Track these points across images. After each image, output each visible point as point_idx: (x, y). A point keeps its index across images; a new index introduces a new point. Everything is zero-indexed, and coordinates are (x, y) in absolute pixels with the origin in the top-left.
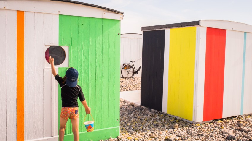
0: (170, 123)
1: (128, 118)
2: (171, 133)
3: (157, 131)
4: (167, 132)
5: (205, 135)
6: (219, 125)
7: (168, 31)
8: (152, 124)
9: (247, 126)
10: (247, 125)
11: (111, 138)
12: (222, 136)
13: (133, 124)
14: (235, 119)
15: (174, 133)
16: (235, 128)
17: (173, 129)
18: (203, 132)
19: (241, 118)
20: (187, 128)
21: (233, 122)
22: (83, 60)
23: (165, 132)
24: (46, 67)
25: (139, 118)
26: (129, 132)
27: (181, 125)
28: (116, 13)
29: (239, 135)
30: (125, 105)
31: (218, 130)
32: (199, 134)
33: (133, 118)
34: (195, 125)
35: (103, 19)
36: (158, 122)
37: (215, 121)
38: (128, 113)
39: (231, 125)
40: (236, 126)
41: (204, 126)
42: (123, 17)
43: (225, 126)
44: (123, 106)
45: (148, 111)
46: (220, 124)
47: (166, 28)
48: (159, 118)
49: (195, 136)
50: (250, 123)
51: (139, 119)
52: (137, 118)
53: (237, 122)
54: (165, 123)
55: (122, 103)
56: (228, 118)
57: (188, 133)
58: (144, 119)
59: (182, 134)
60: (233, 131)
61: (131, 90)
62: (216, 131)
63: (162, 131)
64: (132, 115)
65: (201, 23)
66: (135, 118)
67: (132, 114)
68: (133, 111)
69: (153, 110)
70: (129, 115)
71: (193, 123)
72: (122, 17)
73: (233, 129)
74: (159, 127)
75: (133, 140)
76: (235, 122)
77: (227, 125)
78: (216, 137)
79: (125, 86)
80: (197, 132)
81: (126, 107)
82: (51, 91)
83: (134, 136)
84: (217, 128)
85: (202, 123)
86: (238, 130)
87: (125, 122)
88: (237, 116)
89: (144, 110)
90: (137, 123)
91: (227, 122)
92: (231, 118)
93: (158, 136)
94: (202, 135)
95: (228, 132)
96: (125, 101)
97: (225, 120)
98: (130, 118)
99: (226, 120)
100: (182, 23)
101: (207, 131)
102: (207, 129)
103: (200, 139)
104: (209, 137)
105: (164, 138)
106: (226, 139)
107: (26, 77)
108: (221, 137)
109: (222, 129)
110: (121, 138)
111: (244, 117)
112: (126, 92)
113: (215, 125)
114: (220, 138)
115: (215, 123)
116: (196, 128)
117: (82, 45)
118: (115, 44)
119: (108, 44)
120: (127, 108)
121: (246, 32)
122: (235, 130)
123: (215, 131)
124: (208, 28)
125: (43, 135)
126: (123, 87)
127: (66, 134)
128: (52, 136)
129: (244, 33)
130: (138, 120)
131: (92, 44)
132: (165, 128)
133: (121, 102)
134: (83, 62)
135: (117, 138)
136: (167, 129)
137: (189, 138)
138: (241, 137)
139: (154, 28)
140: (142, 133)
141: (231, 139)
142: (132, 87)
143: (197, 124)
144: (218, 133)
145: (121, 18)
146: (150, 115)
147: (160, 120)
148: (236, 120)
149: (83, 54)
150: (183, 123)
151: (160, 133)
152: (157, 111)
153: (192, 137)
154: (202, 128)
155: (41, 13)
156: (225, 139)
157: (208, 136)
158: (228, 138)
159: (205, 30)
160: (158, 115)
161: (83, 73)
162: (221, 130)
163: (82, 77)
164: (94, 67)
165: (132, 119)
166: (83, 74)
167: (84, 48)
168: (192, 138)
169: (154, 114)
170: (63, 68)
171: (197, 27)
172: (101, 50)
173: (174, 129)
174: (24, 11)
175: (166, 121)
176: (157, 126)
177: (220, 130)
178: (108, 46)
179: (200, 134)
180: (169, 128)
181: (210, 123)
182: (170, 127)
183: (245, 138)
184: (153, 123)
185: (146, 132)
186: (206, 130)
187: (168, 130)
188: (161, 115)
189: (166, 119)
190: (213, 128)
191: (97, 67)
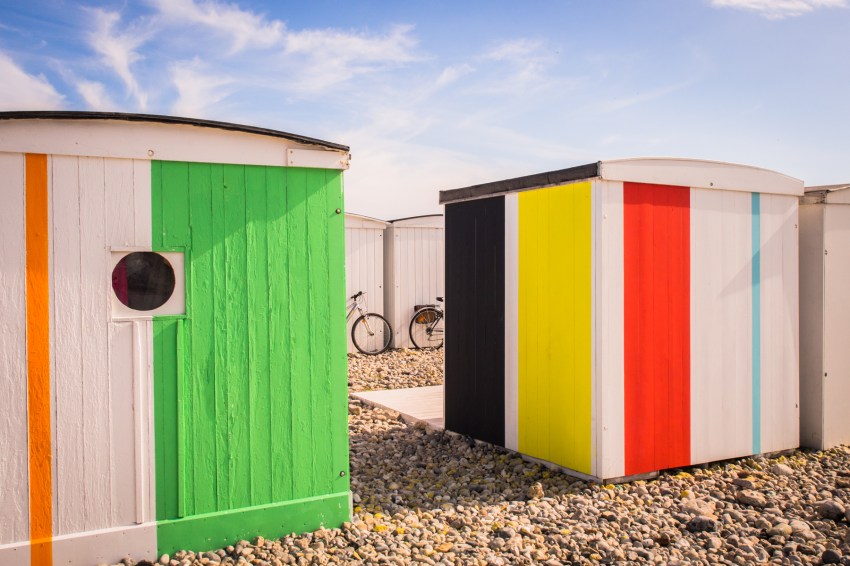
0: (523, 483)
1: (398, 467)
2: (515, 513)
3: (473, 506)
4: (505, 509)
5: (619, 518)
6: (676, 485)
7: (512, 200)
8: (465, 484)
9: (767, 489)
10: (769, 486)
11: (323, 528)
12: (673, 521)
13: (408, 487)
14: (734, 466)
15: (526, 513)
16: (723, 497)
17: (527, 499)
18: (619, 509)
19: (755, 463)
20: (572, 496)
21: (725, 476)
22: (229, 291)
23: (497, 509)
24: (115, 316)
25: (431, 468)
26: (386, 511)
27: (554, 488)
28: (327, 148)
29: (733, 516)
30: (399, 430)
31: (669, 502)
32: (603, 516)
33: (411, 469)
34: (598, 487)
35: (286, 169)
36: (487, 479)
37: (666, 474)
38: (404, 453)
39: (716, 486)
40: (729, 488)
41: (627, 491)
42: (349, 162)
43: (693, 490)
44: (393, 431)
45: (465, 446)
46: (681, 483)
47: (507, 190)
48: (492, 466)
49: (591, 521)
50: (779, 481)
51: (432, 471)
52: (424, 467)
53: (736, 477)
54: (508, 480)
55: (392, 424)
56: (711, 465)
57: (568, 512)
58: (444, 469)
59: (549, 516)
60: (718, 506)
61: (432, 385)
62: (662, 507)
63: (490, 508)
64: (414, 458)
65: (604, 171)
66: (419, 466)
67: (413, 454)
68: (419, 447)
69: (479, 442)
70: (404, 460)
71: (592, 481)
72: (345, 161)
73: (716, 500)
74: (486, 492)
75: (389, 533)
76: (732, 477)
77: (701, 487)
78: (654, 526)
79: (416, 372)
80: (599, 508)
81: (401, 434)
82: (133, 388)
83: (399, 521)
84: (666, 497)
85: (623, 480)
86: (734, 502)
87: (386, 481)
88: (740, 459)
89: (452, 442)
90: (419, 484)
91: (705, 478)
92: (722, 463)
93: (470, 523)
94: (611, 519)
95: (696, 507)
96: (403, 417)
97: (700, 471)
98: (406, 468)
99: (704, 472)
100: (548, 173)
101: (634, 506)
102: (635, 499)
103: (601, 531)
104: (632, 524)
105: (489, 528)
106: (686, 529)
107: (55, 346)
108: (670, 524)
109: (684, 499)
110: (353, 527)
111: (765, 462)
112: (415, 390)
113: (665, 486)
114: (667, 527)
115: (664, 480)
116: (599, 496)
117: (224, 248)
118: (327, 242)
119: (306, 243)
120: (403, 437)
121: (758, 194)
122: (722, 503)
123: (660, 504)
124: (627, 185)
125: (110, 519)
126: (411, 376)
127: (180, 515)
128: (136, 523)
129: (750, 196)
130: (428, 472)
131: (255, 244)
132: (502, 498)
133: (389, 420)
134: (230, 298)
135: (342, 527)
136: (507, 499)
137: (567, 528)
138: (738, 524)
139: (473, 191)
140: (425, 513)
141: (700, 531)
142: (436, 375)
143: (605, 482)
144: (665, 512)
145: (342, 163)
146: (468, 459)
147: (495, 472)
148: (734, 471)
149: (229, 276)
150: (561, 482)
151: (481, 513)
152: (490, 445)
153: (579, 525)
154: (618, 498)
155: (98, 157)
156: (681, 530)
157: (631, 520)
158: (693, 527)
159: (619, 192)
160: (491, 457)
161: (229, 331)
162: (677, 503)
163: (226, 343)
164: (264, 314)
165: (409, 472)
166: (229, 334)
167: (230, 258)
168: (576, 529)
169: (479, 455)
170: (166, 319)
171: (592, 182)
172: (285, 261)
173: (530, 499)
174: (45, 156)
175: (513, 477)
176: (480, 491)
177: (675, 502)
178: (304, 248)
179: (608, 513)
180: (515, 499)
181: (649, 481)
182: (517, 494)
183: (751, 526)
184: (468, 483)
185: (438, 510)
186: (629, 502)
187: (511, 504)
188: (502, 456)
189: (512, 471)
190: (653, 496)
191: (272, 314)
